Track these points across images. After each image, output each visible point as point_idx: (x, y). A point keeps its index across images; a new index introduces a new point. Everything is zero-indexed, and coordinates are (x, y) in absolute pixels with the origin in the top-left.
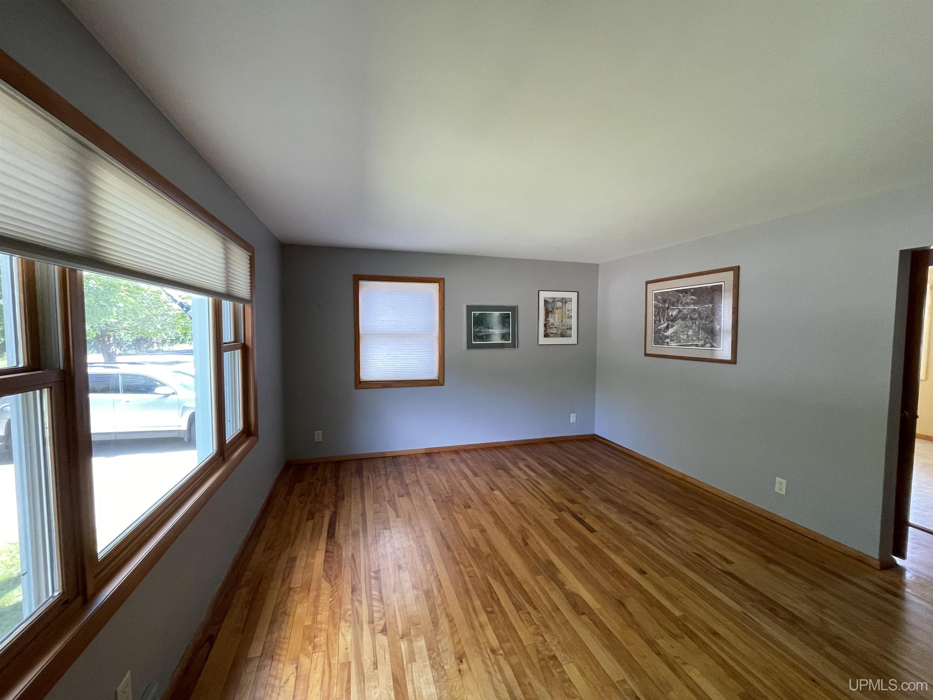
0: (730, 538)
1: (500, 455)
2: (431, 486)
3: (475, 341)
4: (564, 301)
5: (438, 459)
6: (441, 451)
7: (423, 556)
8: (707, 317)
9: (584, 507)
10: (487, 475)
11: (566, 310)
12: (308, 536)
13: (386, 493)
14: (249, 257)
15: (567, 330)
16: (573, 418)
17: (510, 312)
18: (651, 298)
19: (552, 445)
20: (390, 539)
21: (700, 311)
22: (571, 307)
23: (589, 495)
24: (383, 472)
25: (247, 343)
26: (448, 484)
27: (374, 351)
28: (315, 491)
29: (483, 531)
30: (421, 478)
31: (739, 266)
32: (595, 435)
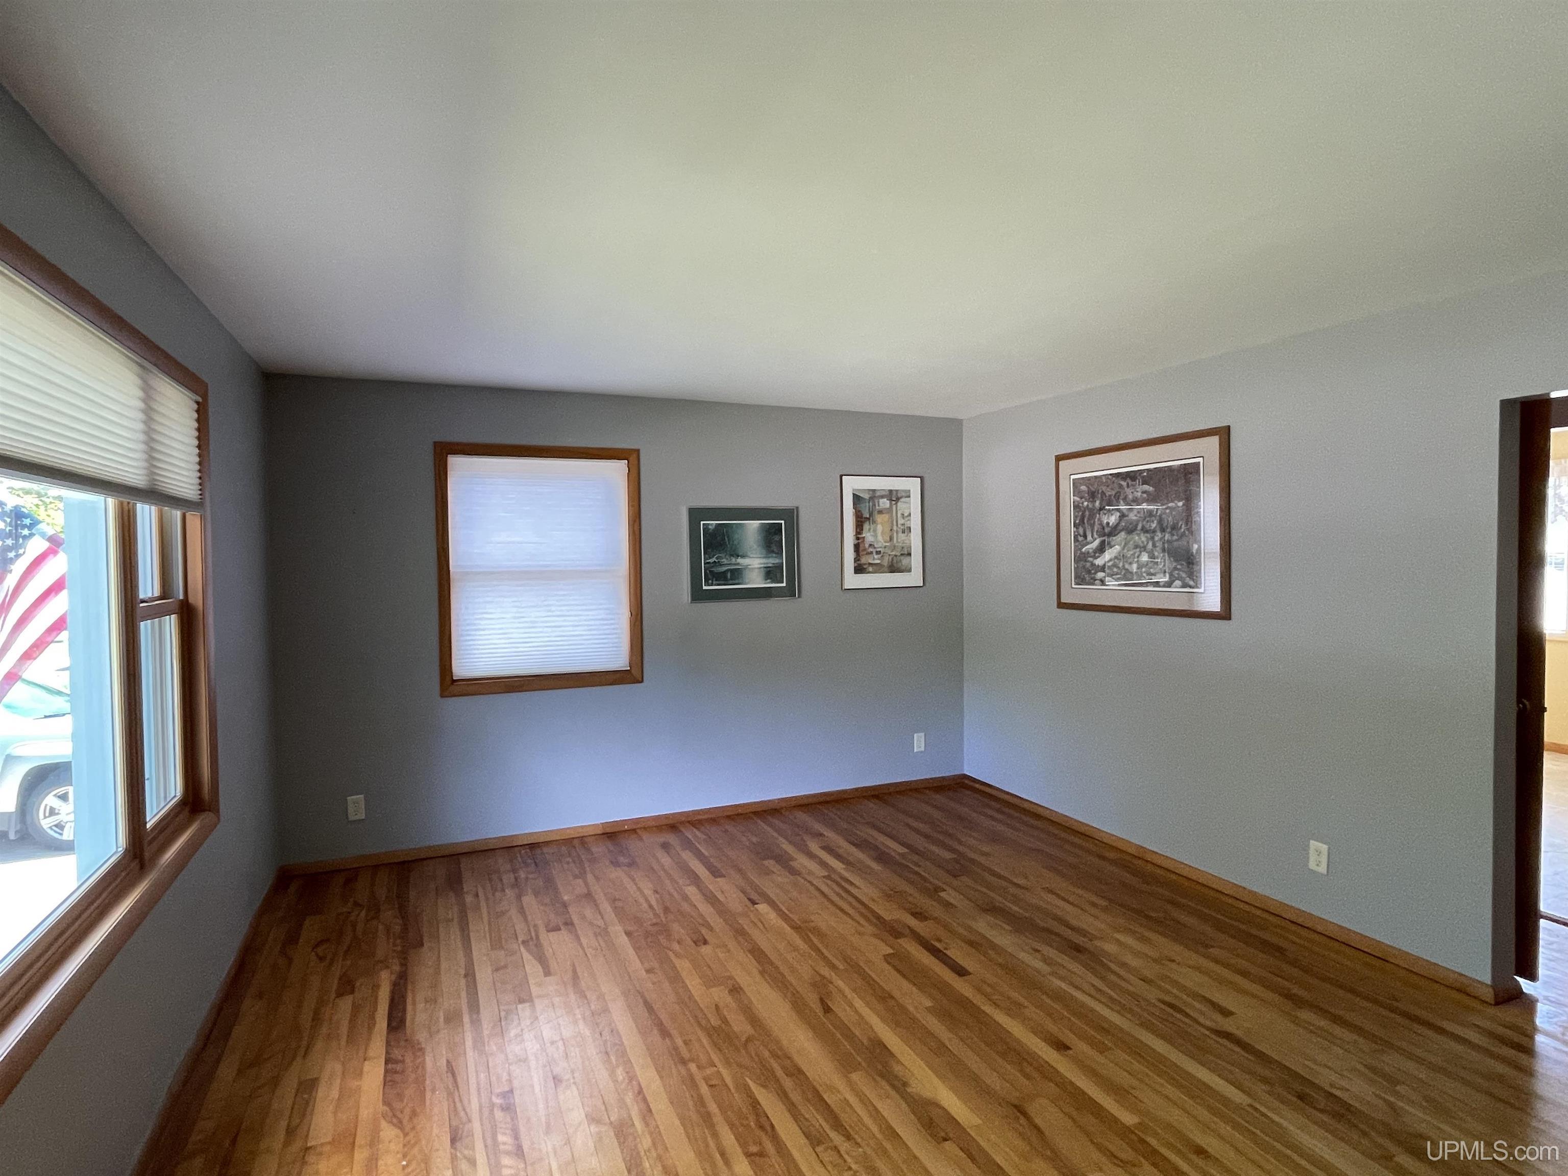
0: (1227, 966)
1: (769, 829)
2: (619, 904)
3: (709, 585)
4: (894, 497)
5: (634, 845)
6: (639, 826)
7: (607, 1053)
8: (1174, 528)
9: (946, 926)
10: (740, 871)
11: (899, 515)
12: (344, 1029)
13: (520, 927)
14: (196, 406)
15: (902, 558)
16: (919, 742)
17: (783, 522)
18: (1066, 487)
19: (877, 801)
20: (532, 1023)
21: (1160, 516)
22: (910, 509)
23: (952, 901)
24: (508, 878)
25: (191, 600)
26: (658, 896)
27: (480, 611)
28: (354, 930)
29: (736, 990)
30: (596, 889)
31: (1229, 427)
32: (965, 776)
